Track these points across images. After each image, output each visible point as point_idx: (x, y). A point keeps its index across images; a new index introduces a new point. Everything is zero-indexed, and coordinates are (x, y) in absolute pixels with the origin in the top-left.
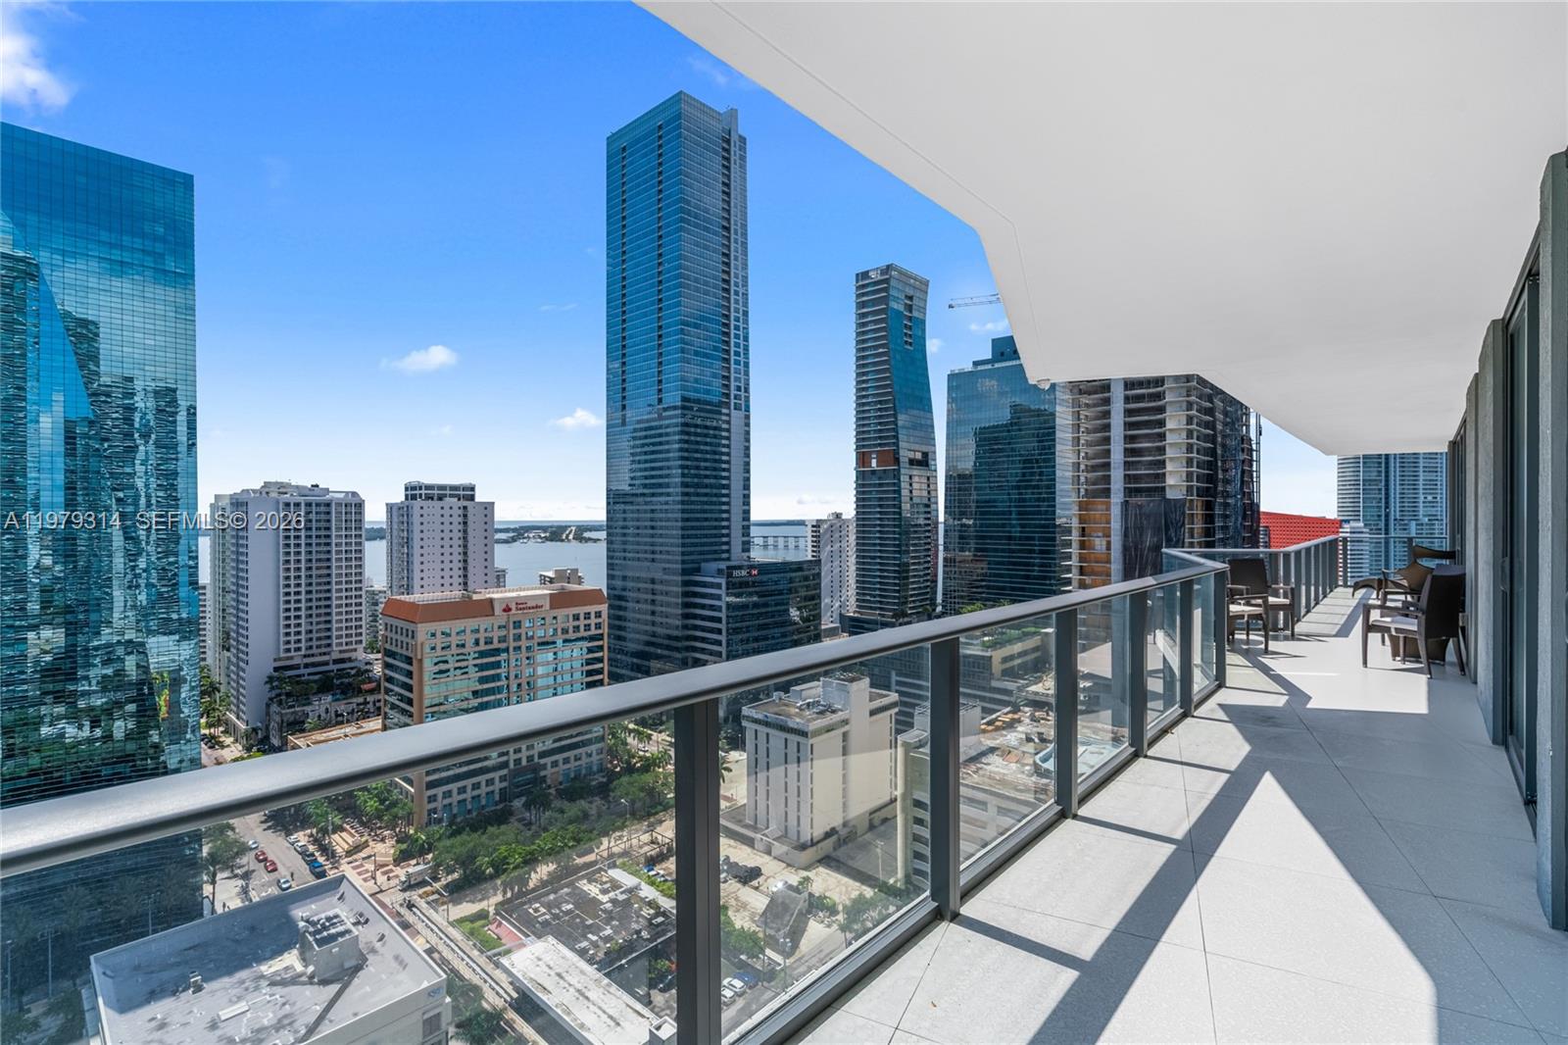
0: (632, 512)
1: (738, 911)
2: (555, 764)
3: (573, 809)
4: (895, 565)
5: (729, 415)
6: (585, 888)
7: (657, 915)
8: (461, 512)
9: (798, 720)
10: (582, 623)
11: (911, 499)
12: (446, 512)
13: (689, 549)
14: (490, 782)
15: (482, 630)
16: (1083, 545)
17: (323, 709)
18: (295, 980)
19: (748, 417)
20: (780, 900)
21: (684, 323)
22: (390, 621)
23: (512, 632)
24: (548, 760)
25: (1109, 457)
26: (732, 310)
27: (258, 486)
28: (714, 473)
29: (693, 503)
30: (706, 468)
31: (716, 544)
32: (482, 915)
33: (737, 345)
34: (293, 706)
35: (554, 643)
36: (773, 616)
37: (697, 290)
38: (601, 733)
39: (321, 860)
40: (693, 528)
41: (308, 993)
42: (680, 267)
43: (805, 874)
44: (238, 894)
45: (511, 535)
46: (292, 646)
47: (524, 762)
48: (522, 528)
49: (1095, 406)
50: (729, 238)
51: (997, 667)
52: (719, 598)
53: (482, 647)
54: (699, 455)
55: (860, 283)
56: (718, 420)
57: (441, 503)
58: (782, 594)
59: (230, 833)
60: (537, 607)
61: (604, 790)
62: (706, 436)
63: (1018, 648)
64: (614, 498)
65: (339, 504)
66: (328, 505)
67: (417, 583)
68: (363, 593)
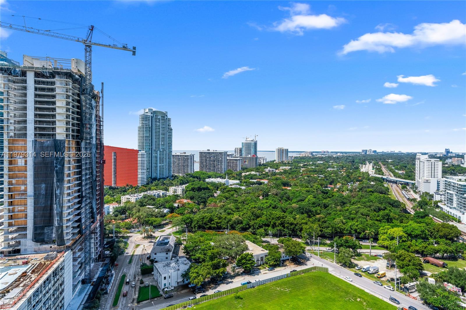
16: (10, 163)
25: (26, 117)
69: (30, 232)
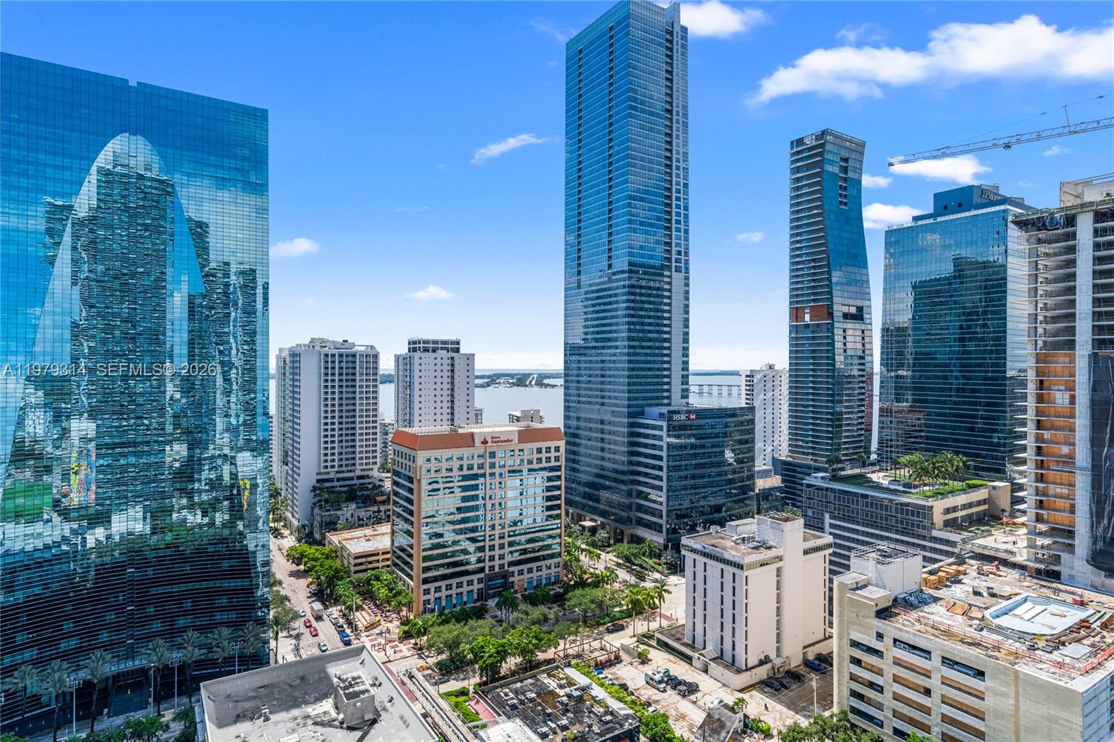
0: (586, 362)
1: (677, 720)
2: (521, 573)
3: (536, 612)
4: (828, 413)
5: (670, 277)
6: (546, 681)
7: (606, 713)
8: (449, 362)
9: (734, 553)
10: (544, 455)
11: (845, 351)
12: (439, 361)
13: (634, 395)
14: (470, 583)
15: (465, 458)
16: (1040, 399)
17: (349, 514)
18: (329, 724)
19: (687, 278)
20: (716, 717)
21: (631, 197)
22: (398, 448)
23: (489, 460)
24: (515, 569)
25: (1075, 308)
26: (674, 183)
27: (307, 342)
28: (657, 328)
29: (637, 354)
30: (650, 324)
31: (658, 391)
32: (464, 693)
33: (678, 214)
34: (329, 510)
35: (521, 471)
36: (710, 457)
37: (643, 168)
38: (558, 550)
39: (348, 631)
40: (637, 377)
41: (339, 735)
42: (628, 148)
43: (740, 695)
44: (293, 650)
45: (486, 380)
46: (329, 464)
47: (497, 570)
48: (494, 375)
49: (1056, 255)
50: (671, 120)
51: (938, 518)
52: (660, 438)
53: (465, 472)
54: (643, 313)
55: (795, 150)
56: (660, 282)
57: (434, 355)
58: (718, 437)
59: (287, 603)
60: (508, 441)
61: (559, 599)
62: (650, 295)
63: (961, 499)
64: (571, 351)
65: (361, 355)
66: (354, 356)
67: (416, 418)
68: (378, 425)
69: (1082, 542)
